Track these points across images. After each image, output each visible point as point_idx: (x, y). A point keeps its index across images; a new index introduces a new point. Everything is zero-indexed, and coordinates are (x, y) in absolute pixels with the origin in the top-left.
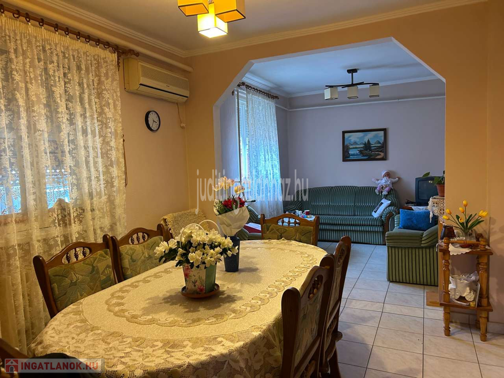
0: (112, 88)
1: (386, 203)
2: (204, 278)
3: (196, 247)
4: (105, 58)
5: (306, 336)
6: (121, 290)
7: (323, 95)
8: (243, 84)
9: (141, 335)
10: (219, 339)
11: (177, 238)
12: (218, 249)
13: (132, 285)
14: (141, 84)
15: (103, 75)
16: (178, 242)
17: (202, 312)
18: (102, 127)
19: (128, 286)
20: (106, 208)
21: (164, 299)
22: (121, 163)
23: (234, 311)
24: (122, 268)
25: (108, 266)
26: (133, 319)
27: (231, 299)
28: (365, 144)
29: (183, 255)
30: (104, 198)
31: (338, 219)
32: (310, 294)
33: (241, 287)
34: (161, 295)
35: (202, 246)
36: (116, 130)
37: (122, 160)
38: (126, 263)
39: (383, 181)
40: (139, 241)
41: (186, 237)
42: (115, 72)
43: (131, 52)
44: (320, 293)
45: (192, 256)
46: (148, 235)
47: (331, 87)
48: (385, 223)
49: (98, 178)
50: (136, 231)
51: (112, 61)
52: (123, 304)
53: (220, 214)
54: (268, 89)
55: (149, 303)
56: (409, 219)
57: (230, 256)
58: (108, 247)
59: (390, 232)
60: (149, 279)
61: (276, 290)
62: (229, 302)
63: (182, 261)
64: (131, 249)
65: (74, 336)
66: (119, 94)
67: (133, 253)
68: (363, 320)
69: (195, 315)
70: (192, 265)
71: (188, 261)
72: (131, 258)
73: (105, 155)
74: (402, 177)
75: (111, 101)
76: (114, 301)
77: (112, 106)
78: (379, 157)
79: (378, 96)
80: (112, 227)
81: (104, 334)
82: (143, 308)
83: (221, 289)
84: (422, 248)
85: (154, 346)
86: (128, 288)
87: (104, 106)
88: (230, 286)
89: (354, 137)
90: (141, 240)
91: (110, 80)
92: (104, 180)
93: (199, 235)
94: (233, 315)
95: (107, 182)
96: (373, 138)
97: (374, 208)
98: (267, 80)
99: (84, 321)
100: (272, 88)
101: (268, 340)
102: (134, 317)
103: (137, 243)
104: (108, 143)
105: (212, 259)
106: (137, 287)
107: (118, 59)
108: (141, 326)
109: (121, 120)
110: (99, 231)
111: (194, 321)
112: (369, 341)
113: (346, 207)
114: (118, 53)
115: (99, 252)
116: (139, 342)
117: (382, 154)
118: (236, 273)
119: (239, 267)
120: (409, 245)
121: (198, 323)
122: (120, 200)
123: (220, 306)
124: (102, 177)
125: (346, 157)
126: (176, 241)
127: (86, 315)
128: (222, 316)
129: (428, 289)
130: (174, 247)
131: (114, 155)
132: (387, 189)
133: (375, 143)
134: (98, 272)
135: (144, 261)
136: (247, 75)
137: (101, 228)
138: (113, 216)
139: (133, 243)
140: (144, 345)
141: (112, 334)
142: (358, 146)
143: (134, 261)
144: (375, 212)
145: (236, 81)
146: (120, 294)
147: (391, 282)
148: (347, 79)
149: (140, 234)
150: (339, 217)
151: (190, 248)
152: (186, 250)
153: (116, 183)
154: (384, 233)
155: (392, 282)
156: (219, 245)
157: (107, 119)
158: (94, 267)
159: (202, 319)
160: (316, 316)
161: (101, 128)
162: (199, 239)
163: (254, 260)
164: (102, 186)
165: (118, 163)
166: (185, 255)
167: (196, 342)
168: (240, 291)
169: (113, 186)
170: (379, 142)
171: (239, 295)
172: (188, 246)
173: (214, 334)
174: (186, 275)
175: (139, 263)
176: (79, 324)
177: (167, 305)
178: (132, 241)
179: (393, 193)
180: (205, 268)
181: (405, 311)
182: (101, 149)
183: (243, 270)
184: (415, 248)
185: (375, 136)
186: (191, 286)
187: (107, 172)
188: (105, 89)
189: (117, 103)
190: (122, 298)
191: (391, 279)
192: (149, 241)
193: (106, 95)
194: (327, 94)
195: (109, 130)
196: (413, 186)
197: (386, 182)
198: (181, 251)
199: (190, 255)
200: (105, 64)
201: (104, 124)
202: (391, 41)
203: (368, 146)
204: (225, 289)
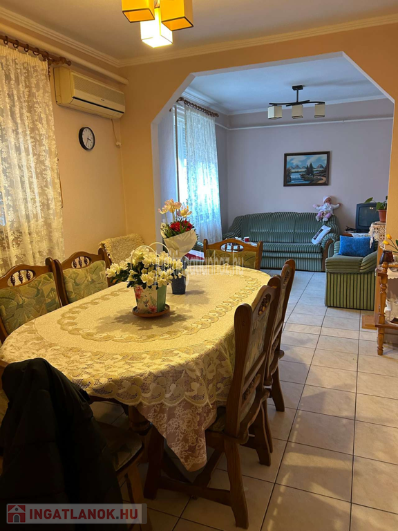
0: (44, 100)
1: (326, 229)
2: (155, 298)
3: (147, 269)
4: (36, 66)
5: (255, 351)
6: (70, 311)
7: (266, 113)
8: (181, 99)
9: (99, 350)
10: (176, 352)
11: (128, 260)
12: (169, 271)
13: (80, 307)
14: (74, 98)
15: (33, 86)
16: (129, 264)
17: (155, 329)
18: (36, 144)
19: (77, 307)
20: (44, 233)
21: (116, 319)
22: (56, 184)
23: (186, 328)
24: (66, 292)
25: (52, 290)
26: (89, 336)
27: (181, 318)
28: (307, 168)
29: (134, 276)
30: (41, 221)
31: (278, 246)
32: (259, 310)
33: (190, 307)
34: (112, 315)
35: (153, 267)
36: (50, 148)
37: (57, 181)
38: (70, 286)
39: (325, 208)
40: (81, 265)
41: (138, 259)
42: (46, 83)
43: (62, 60)
44: (267, 312)
45: (145, 277)
46: (90, 260)
47: (275, 105)
48: (324, 250)
49: (34, 199)
50: (78, 255)
51: (43, 70)
52: (76, 324)
53: (168, 237)
54: (207, 105)
55: (101, 323)
56: (348, 245)
57: (180, 277)
58: (51, 271)
59: (329, 258)
60: (97, 301)
61: (224, 310)
62: (180, 320)
63: (133, 282)
64: (75, 273)
65: (34, 351)
66: (51, 109)
67: (77, 277)
68: (302, 342)
69: (149, 332)
70: (144, 285)
71: (140, 282)
72: (75, 282)
73: (41, 174)
74: (343, 203)
75: (43, 116)
76: (66, 321)
77: (44, 122)
78: (320, 182)
79: (324, 116)
80: (50, 251)
81: (63, 349)
82: (96, 327)
83: (171, 309)
84: (361, 274)
85: (113, 359)
86: (77, 310)
87: (36, 121)
88: (179, 307)
89: (296, 161)
90: (84, 265)
91: (41, 91)
92: (40, 202)
93: (150, 257)
94: (186, 331)
95: (43, 204)
96: (316, 162)
97: (313, 235)
98: (208, 96)
99: (40, 338)
100: (211, 104)
101: (221, 353)
102: (88, 334)
103: (79, 267)
104: (42, 162)
105: (165, 280)
106: (86, 308)
107: (49, 68)
108: (97, 342)
109: (54, 137)
110: (37, 255)
111: (149, 337)
112: (307, 362)
113: (286, 233)
114: (48, 60)
115: (43, 275)
116: (99, 356)
117: (324, 179)
118: (184, 296)
119: (186, 290)
120: (349, 271)
121: (153, 339)
122: (56, 223)
123: (172, 324)
124: (38, 199)
125: (287, 182)
126: (126, 263)
127: (41, 333)
128: (175, 332)
129: (363, 313)
130: (125, 269)
131: (49, 175)
132: (328, 215)
133: (318, 167)
134: (43, 296)
135: (87, 285)
136: (187, 90)
137: (39, 252)
138: (50, 240)
139: (75, 267)
140: (105, 358)
141: (71, 349)
142: (300, 170)
143: (77, 285)
144: (315, 239)
145: (175, 96)
146: (71, 315)
147: (328, 307)
148: (292, 96)
149: (82, 258)
150: (279, 244)
151: (141, 269)
152: (137, 271)
153: (52, 206)
154: (322, 260)
155: (330, 307)
156: (171, 267)
157: (40, 135)
158: (38, 290)
159: (156, 335)
160: (262, 333)
161: (35, 146)
162: (150, 260)
163: (199, 284)
164: (39, 208)
165: (54, 184)
166: (137, 276)
167: (154, 355)
168: (189, 311)
169: (49, 208)
170: (322, 167)
171: (189, 314)
172: (140, 267)
173: (170, 347)
174: (138, 296)
175: (82, 287)
176: (36, 341)
177: (120, 324)
178: (74, 265)
179: (333, 219)
180: (157, 288)
181: (342, 334)
182: (36, 168)
183: (189, 293)
184: (354, 274)
185: (319, 160)
186: (142, 306)
187: (43, 193)
188: (37, 102)
189: (50, 118)
190: (74, 318)
191: (330, 304)
192: (92, 265)
193: (39, 109)
194: (271, 113)
195: (43, 148)
196: (353, 212)
197: (327, 208)
198: (132, 272)
199: (143, 275)
200: (35, 74)
201: (37, 142)
202: (342, 54)
203: (310, 170)
204: (174, 309)
